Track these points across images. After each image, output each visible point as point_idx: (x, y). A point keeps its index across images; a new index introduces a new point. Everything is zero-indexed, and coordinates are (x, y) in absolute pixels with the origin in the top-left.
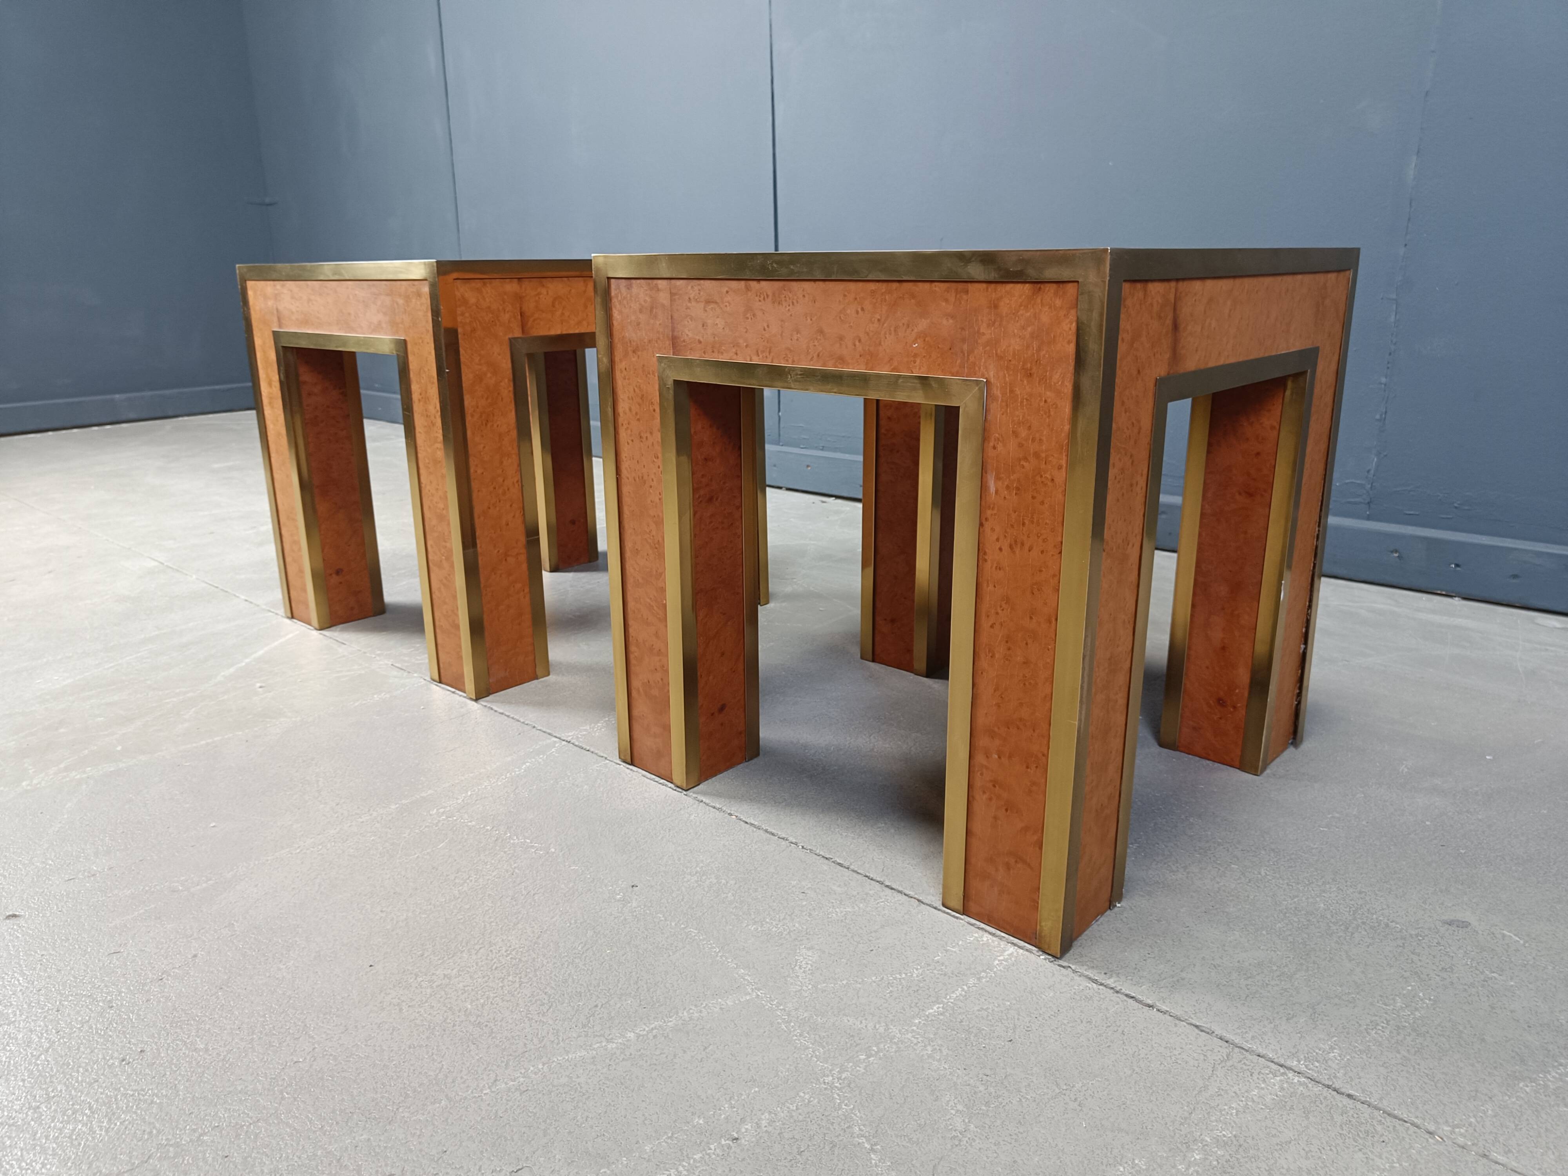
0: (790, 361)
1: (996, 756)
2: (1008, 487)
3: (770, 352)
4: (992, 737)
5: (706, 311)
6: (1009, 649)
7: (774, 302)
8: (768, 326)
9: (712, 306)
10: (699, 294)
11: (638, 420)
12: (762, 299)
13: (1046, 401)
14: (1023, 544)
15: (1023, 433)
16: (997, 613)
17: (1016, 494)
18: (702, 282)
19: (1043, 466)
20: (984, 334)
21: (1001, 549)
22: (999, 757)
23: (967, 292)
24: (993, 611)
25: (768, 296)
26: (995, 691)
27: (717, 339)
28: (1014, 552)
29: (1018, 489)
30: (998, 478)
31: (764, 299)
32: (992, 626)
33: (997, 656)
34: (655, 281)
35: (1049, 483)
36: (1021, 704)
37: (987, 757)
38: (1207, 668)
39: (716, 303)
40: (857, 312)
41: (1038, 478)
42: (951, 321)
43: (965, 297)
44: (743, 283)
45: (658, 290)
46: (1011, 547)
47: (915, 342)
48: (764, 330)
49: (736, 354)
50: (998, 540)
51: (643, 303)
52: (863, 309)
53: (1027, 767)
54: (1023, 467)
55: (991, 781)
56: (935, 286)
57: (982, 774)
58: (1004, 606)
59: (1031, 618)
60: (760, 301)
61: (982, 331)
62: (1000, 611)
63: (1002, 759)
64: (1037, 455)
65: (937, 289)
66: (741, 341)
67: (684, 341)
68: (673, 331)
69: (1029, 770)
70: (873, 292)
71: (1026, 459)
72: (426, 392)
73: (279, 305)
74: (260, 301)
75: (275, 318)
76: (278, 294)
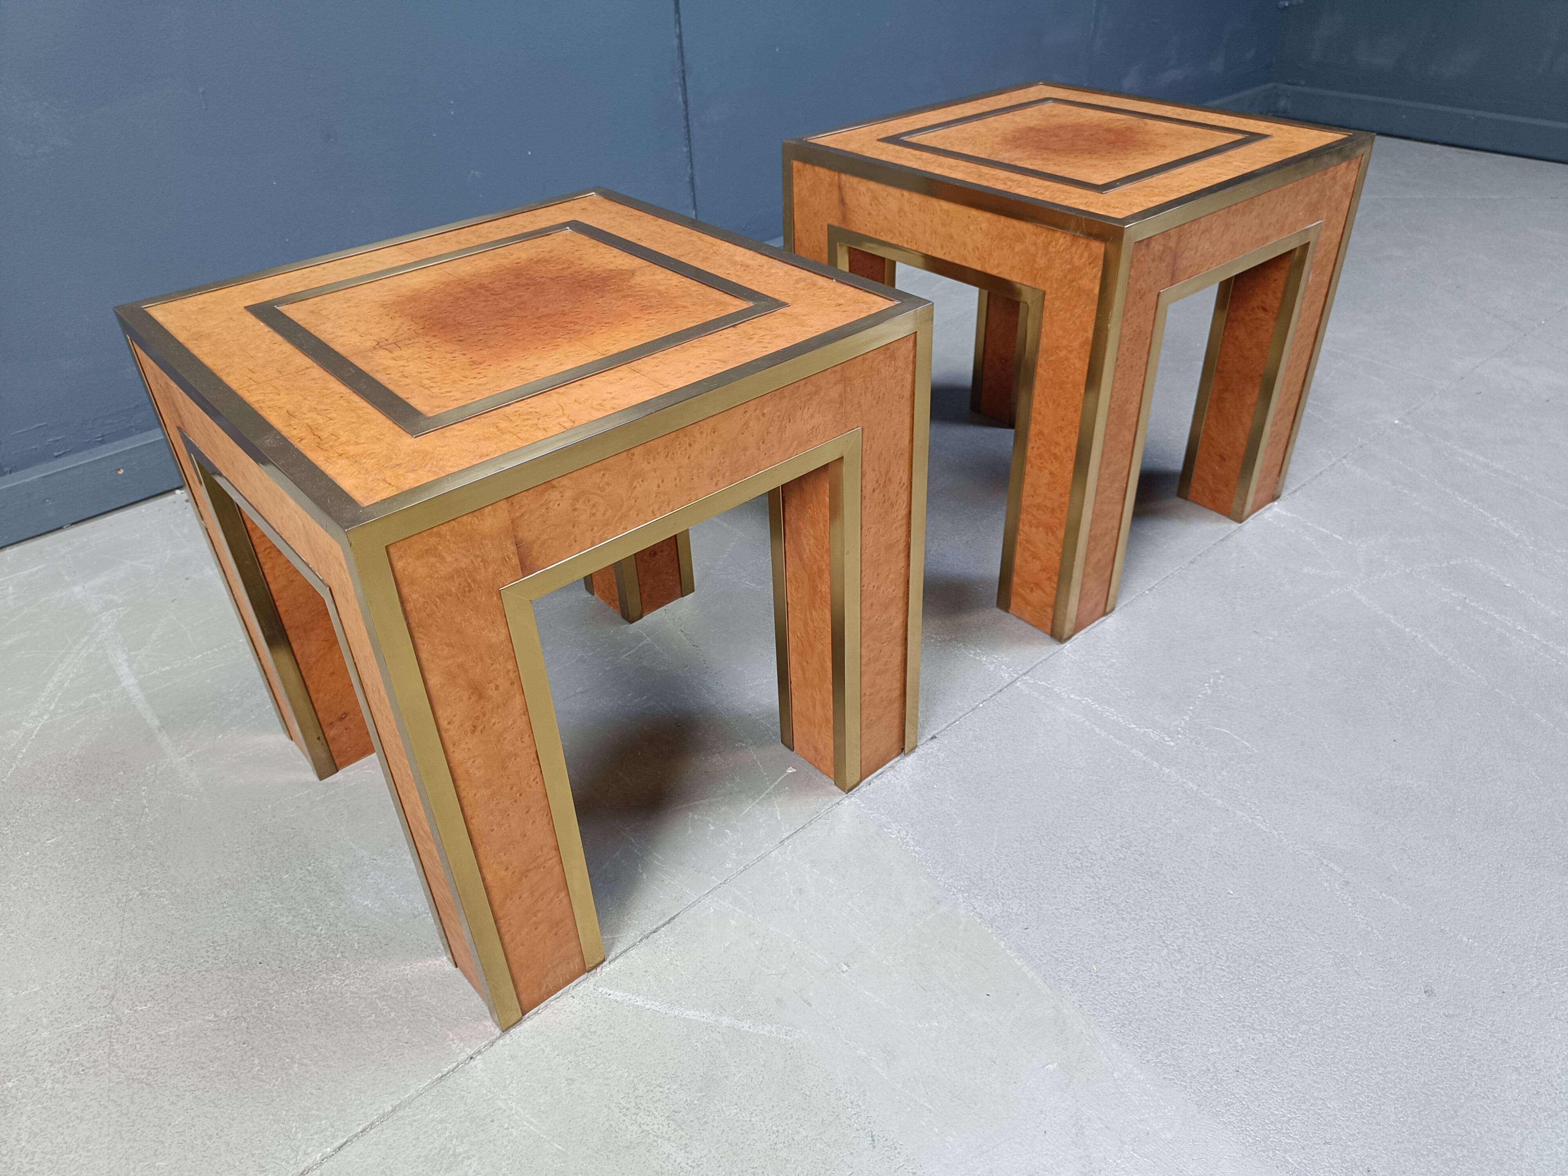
2: (1316, 275)
13: (1338, 222)
14: (1314, 302)
15: (1327, 242)
17: (1318, 277)
19: (1330, 256)
20: (1327, 195)
21: (1306, 311)
27: (1204, 257)
29: (1319, 274)
30: (1313, 273)
31: (1237, 216)
35: (1330, 264)
37: (1277, 424)
39: (1207, 231)
40: (1281, 205)
41: (1327, 264)
42: (1317, 193)
43: (1325, 177)
44: (1227, 209)
47: (1301, 211)
51: (1157, 252)
54: (1323, 260)
55: (1274, 436)
67: (1181, 269)
68: (1176, 264)
71: (1325, 255)
72: (887, 473)
73: (525, 535)
74: (449, 559)
75: (515, 561)
76: (523, 515)
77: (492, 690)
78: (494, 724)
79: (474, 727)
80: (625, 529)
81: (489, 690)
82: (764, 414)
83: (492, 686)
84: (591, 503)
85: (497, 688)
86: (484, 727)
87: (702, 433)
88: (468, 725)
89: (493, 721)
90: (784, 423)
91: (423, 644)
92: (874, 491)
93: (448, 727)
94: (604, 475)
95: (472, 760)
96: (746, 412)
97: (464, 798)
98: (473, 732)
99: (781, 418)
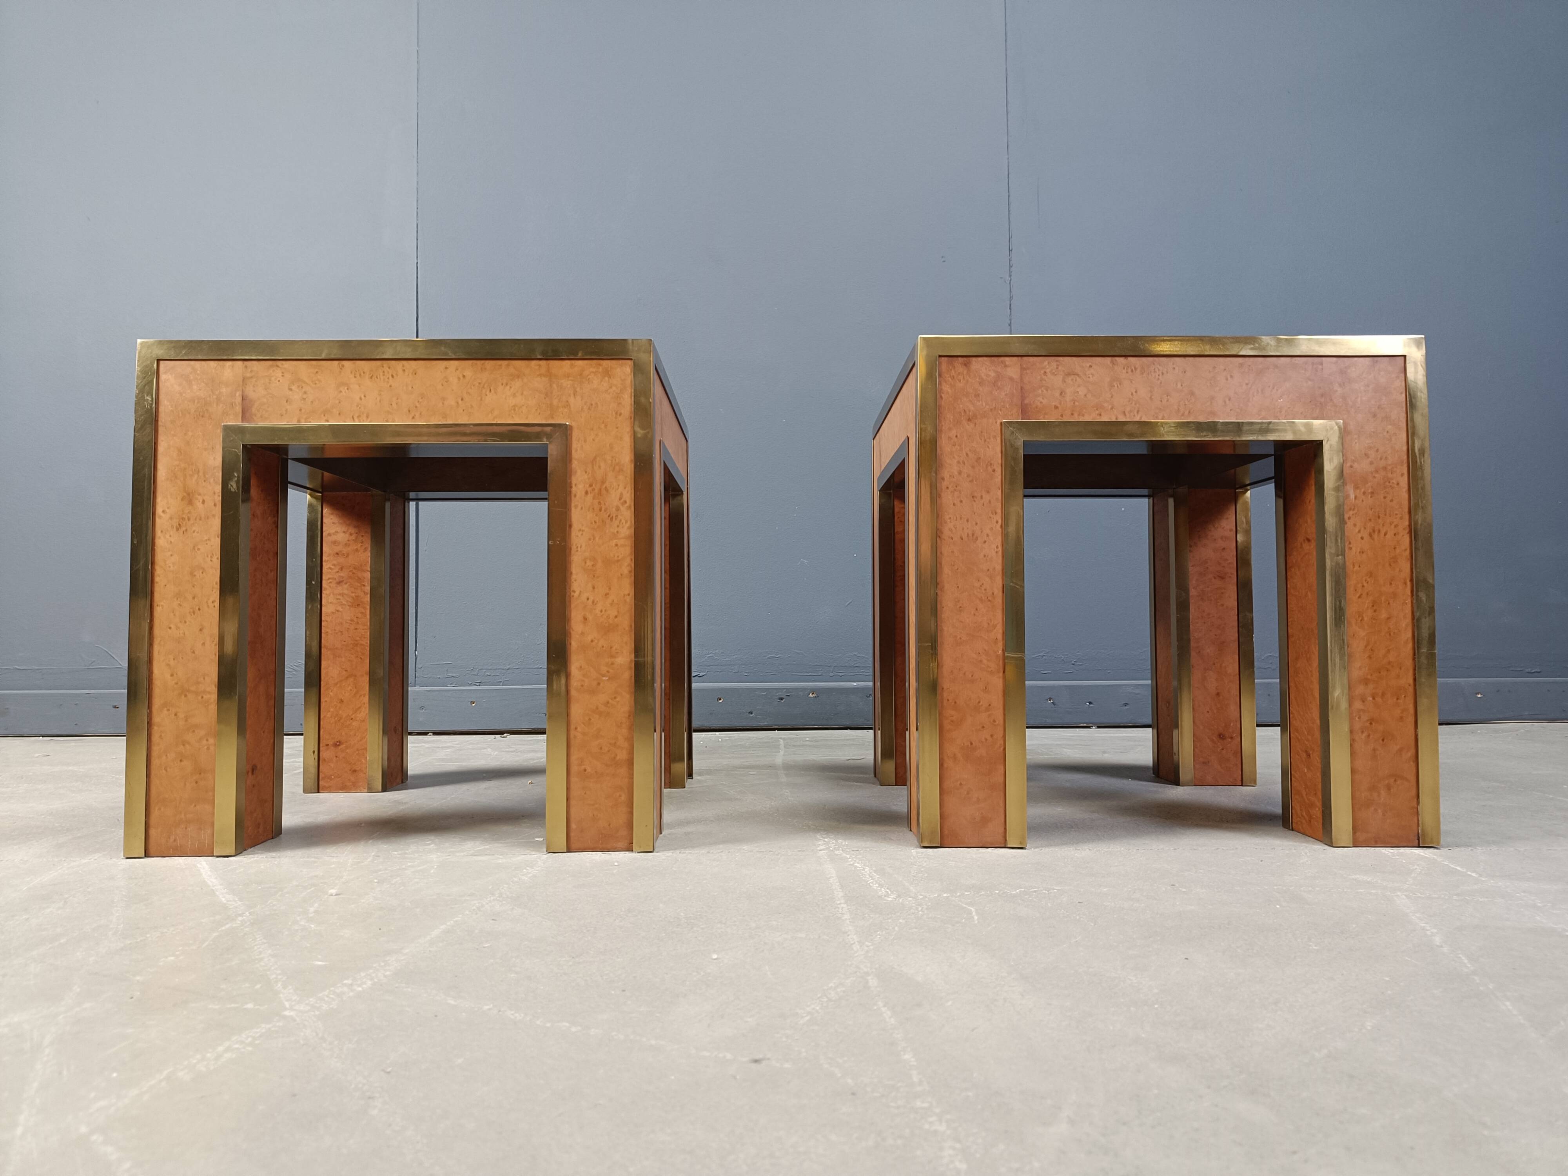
0: (1160, 417)
1: (1371, 699)
2: (1364, 493)
3: (1138, 412)
4: (1366, 684)
5: (1065, 382)
6: (1375, 611)
7: (1143, 374)
8: (1136, 392)
9: (1073, 377)
10: (1057, 368)
11: (971, 481)
12: (1129, 370)
13: (1388, 432)
14: (1379, 531)
15: (1372, 453)
16: (1363, 586)
17: (1371, 497)
18: (1061, 358)
19: (1390, 475)
20: (1337, 391)
21: (1362, 538)
22: (1374, 699)
23: (1322, 364)
24: (1360, 585)
25: (1136, 369)
26: (1366, 647)
27: (1077, 403)
28: (1373, 539)
29: (1372, 493)
30: (1356, 487)
31: (1132, 371)
32: (1359, 597)
33: (1365, 619)
34: (1002, 359)
35: (1395, 486)
36: (1388, 651)
37: (1363, 701)
38: (1208, 712)
39: (1078, 375)
40: (1227, 379)
41: (1387, 484)
42: (1310, 383)
43: (1320, 367)
44: (1109, 359)
45: (1006, 366)
46: (1370, 535)
47: (1281, 397)
48: (1132, 394)
49: (1100, 415)
50: (1359, 532)
51: (984, 377)
52: (1231, 377)
53: (1397, 699)
54: (1375, 477)
55: (1368, 720)
56: (1295, 360)
57: (1359, 718)
58: (1369, 580)
59: (1391, 584)
60: (1127, 372)
61: (1335, 389)
62: (1365, 584)
63: (1376, 699)
64: (1385, 468)
65: (1297, 362)
66: (1106, 405)
67: (1036, 407)
68: (1023, 398)
69: (1399, 701)
70: (1241, 365)
71: (1377, 472)
72: (603, 482)
73: (250, 392)
74: (195, 387)
75: (239, 409)
76: (252, 377)
77: (199, 502)
78: (194, 532)
79: (179, 525)
80: (328, 421)
81: (198, 501)
82: (464, 376)
83: (200, 498)
84: (304, 390)
85: (203, 502)
86: (186, 530)
87: (404, 370)
88: (175, 522)
89: (194, 528)
90: (484, 391)
91: (162, 441)
92: (587, 493)
93: (162, 514)
94: (317, 372)
95: (170, 553)
96: (446, 368)
97: (157, 583)
98: (177, 529)
99: (482, 385)
